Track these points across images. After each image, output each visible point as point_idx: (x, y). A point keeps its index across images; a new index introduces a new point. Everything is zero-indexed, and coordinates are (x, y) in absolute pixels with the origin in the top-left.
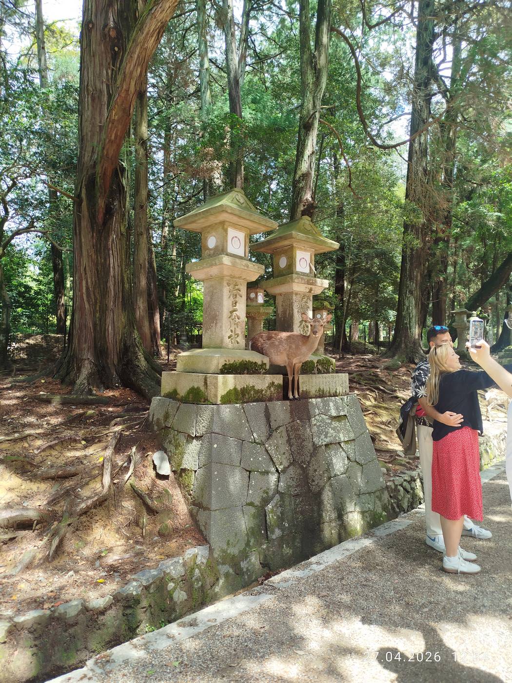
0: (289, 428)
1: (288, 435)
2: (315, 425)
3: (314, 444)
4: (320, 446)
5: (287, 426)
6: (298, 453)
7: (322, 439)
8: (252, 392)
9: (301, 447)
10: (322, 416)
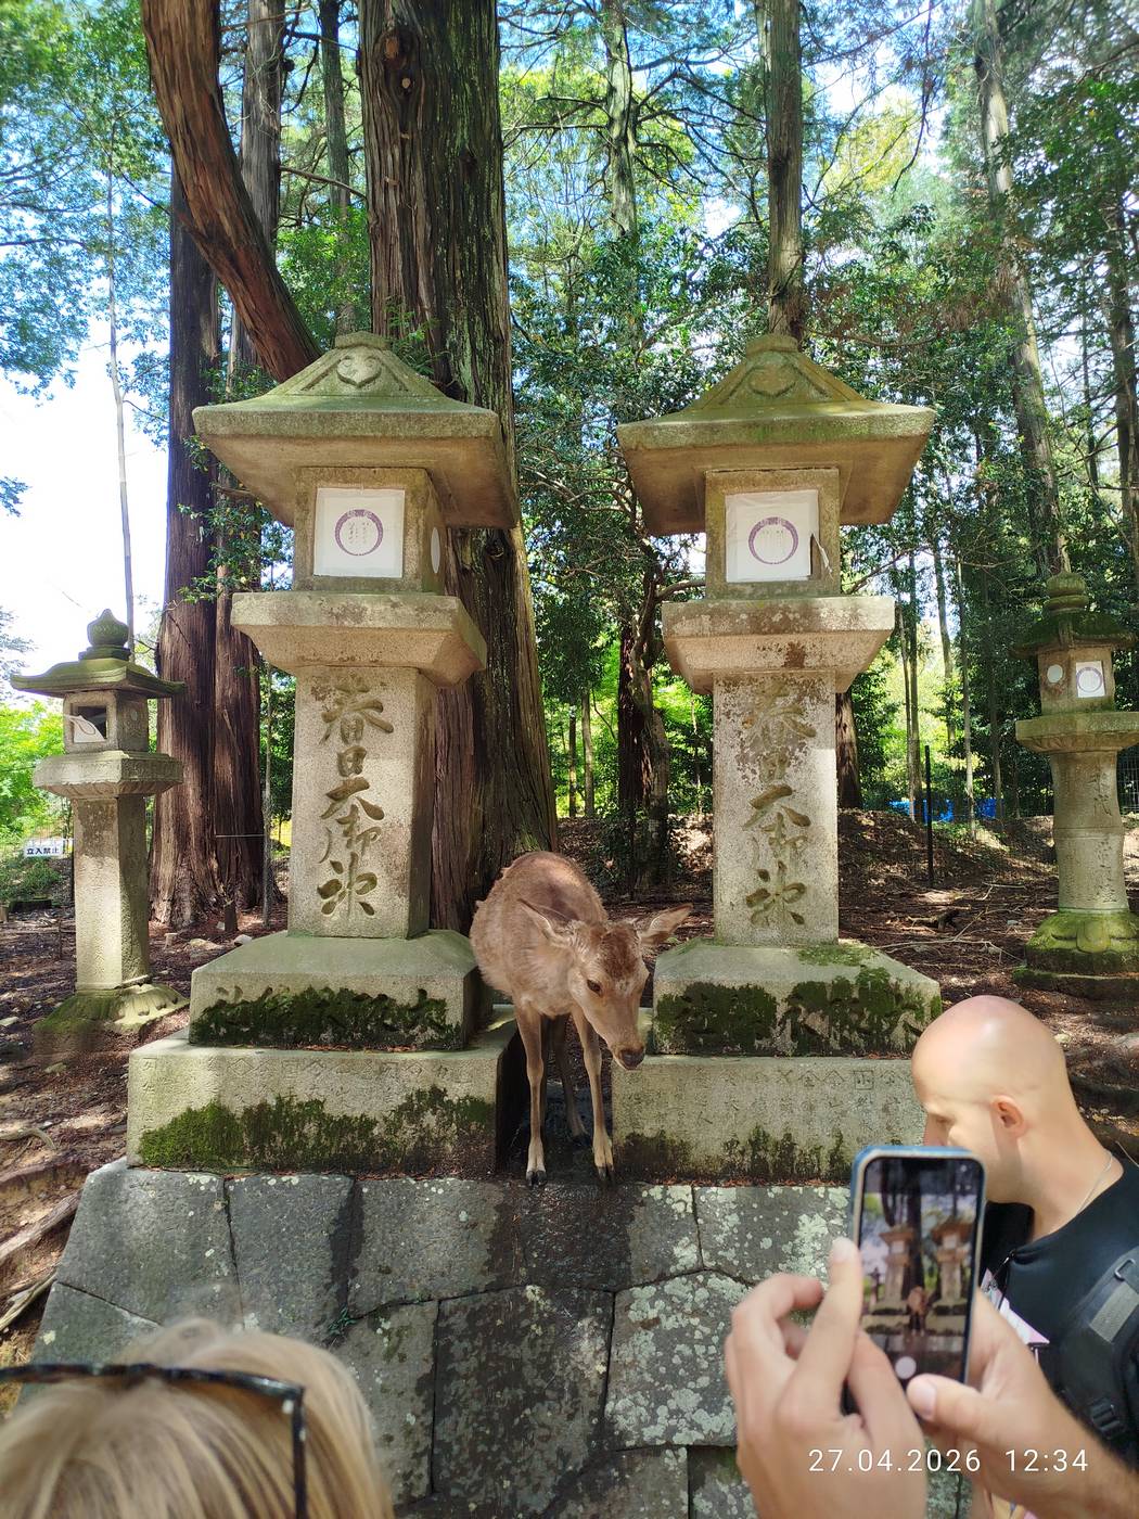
0: (459, 1322)
1: (440, 1355)
2: (647, 1325)
3: (604, 1427)
4: (652, 1450)
5: (449, 1305)
6: (475, 1458)
7: (676, 1413)
8: (310, 1129)
9: (510, 1428)
10: (714, 1281)
